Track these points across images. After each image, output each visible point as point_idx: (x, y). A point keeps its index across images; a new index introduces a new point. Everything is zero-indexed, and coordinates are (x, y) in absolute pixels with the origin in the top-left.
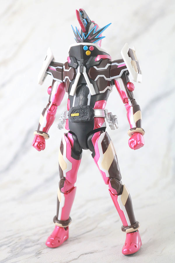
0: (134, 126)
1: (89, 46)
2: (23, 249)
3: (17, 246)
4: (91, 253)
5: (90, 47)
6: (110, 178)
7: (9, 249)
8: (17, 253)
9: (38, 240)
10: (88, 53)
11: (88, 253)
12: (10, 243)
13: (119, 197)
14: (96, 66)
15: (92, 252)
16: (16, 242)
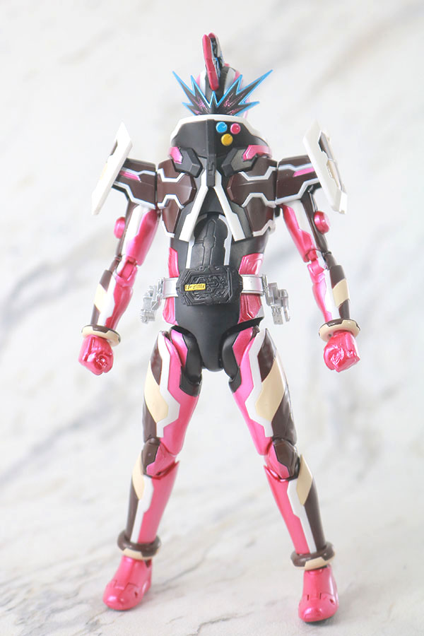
0: (335, 315)
1: (229, 124)
2: (49, 616)
3: (32, 608)
4: (224, 620)
5: (232, 126)
6: (273, 439)
7: (13, 617)
8: (38, 625)
9: (76, 593)
10: (226, 140)
11: (218, 621)
12: (10, 601)
13: (292, 484)
14: (245, 170)
15: (225, 617)
16: (25, 600)
